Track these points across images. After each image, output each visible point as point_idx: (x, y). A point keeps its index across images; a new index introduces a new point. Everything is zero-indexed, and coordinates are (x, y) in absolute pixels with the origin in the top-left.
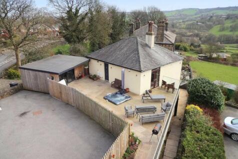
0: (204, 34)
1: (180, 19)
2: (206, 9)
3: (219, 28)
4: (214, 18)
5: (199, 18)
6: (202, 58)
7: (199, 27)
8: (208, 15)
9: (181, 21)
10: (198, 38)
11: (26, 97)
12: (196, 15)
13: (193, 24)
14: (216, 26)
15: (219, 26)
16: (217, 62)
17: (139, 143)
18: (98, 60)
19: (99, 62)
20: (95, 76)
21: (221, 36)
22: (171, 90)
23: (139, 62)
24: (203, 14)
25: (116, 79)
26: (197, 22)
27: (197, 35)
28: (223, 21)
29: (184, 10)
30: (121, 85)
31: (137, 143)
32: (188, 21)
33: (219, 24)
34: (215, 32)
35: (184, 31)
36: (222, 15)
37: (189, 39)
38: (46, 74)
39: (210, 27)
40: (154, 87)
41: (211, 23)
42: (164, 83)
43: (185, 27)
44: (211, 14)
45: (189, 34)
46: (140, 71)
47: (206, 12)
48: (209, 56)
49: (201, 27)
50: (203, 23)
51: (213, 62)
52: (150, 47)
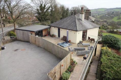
0: (110, 21)
1: (96, 13)
2: (110, 9)
3: (117, 18)
4: (115, 13)
5: (107, 13)
6: (109, 32)
7: (106, 17)
8: (111, 11)
9: (97, 14)
10: (106, 23)
11: (18, 43)
12: (105, 11)
13: (103, 16)
14: (116, 17)
15: (117, 17)
16: (116, 34)
17: (76, 64)
18: (55, 27)
19: (55, 28)
20: (53, 35)
21: (118, 22)
22: (93, 42)
23: (76, 26)
24: (109, 11)
25: (64, 36)
26: (106, 15)
27: (106, 22)
28: (119, 14)
29: (98, 9)
30: (66, 39)
31: (75, 64)
32: (101, 14)
33: (117, 16)
34: (115, 20)
35: (99, 19)
36: (119, 12)
37: (101, 23)
38: (28, 32)
39: (112, 17)
40: (84, 40)
41: (113, 15)
42: (89, 38)
43: (99, 17)
44: (113, 11)
45: (101, 21)
46: (77, 31)
47: (110, 10)
48: (112, 31)
49: (108, 17)
50: (109, 15)
51: (114, 34)
52: (82, 20)
